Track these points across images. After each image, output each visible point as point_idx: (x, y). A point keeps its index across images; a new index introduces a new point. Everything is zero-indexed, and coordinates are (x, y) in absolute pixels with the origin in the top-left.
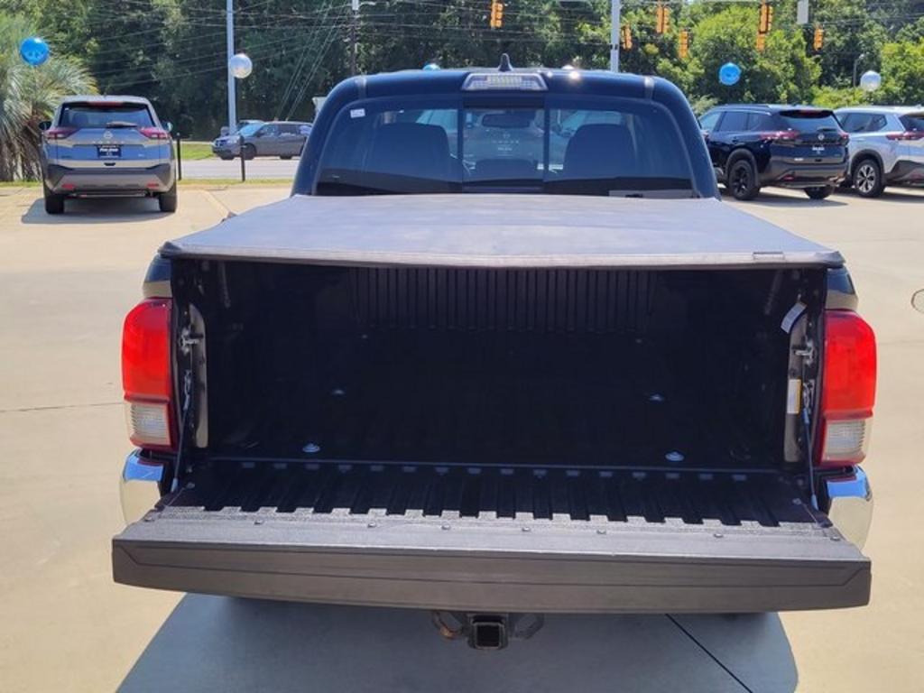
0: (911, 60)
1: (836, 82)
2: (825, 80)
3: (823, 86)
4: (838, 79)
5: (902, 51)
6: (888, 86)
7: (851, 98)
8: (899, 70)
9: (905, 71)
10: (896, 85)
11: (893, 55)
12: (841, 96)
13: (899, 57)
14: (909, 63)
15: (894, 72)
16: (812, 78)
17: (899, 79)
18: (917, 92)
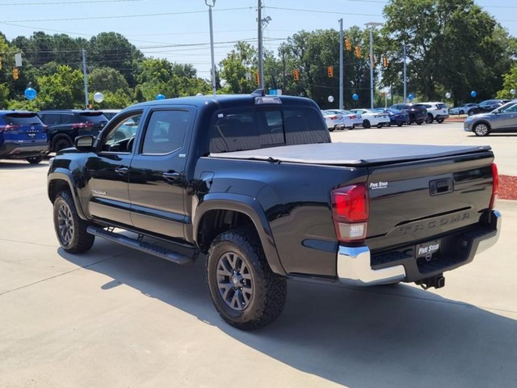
0: (55, 85)
1: (17, 97)
2: (11, 96)
3: (11, 100)
4: (18, 96)
5: (49, 81)
6: (46, 99)
7: (28, 106)
8: (50, 91)
9: (53, 91)
10: (50, 99)
11: (45, 82)
12: (22, 105)
13: (48, 84)
14: (55, 87)
15: (47, 92)
16: (5, 95)
17: (51, 95)
18: (61, 103)
